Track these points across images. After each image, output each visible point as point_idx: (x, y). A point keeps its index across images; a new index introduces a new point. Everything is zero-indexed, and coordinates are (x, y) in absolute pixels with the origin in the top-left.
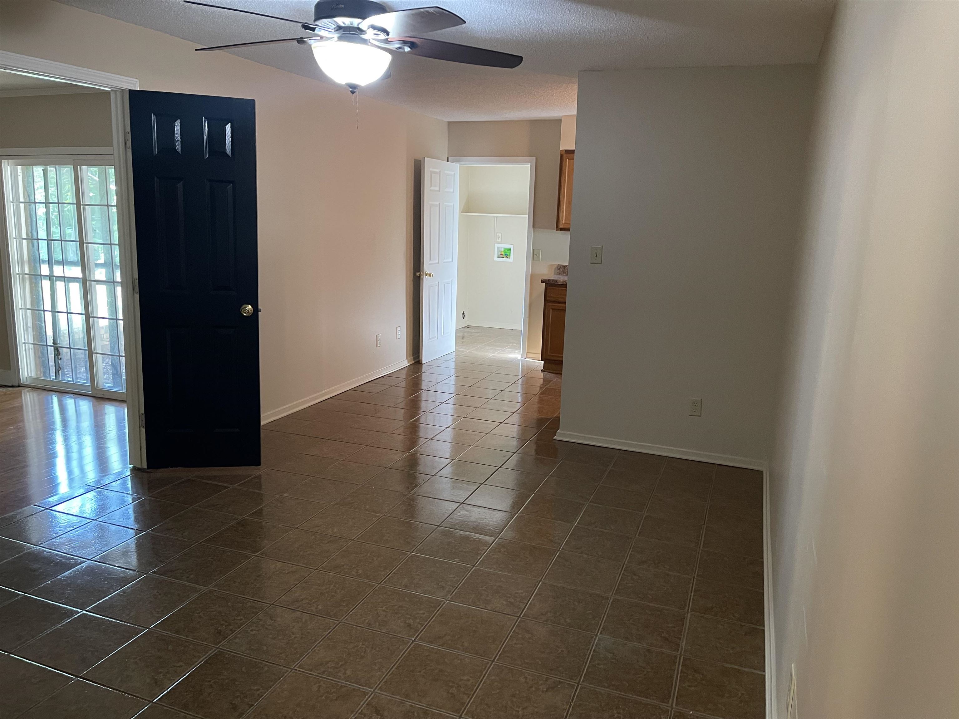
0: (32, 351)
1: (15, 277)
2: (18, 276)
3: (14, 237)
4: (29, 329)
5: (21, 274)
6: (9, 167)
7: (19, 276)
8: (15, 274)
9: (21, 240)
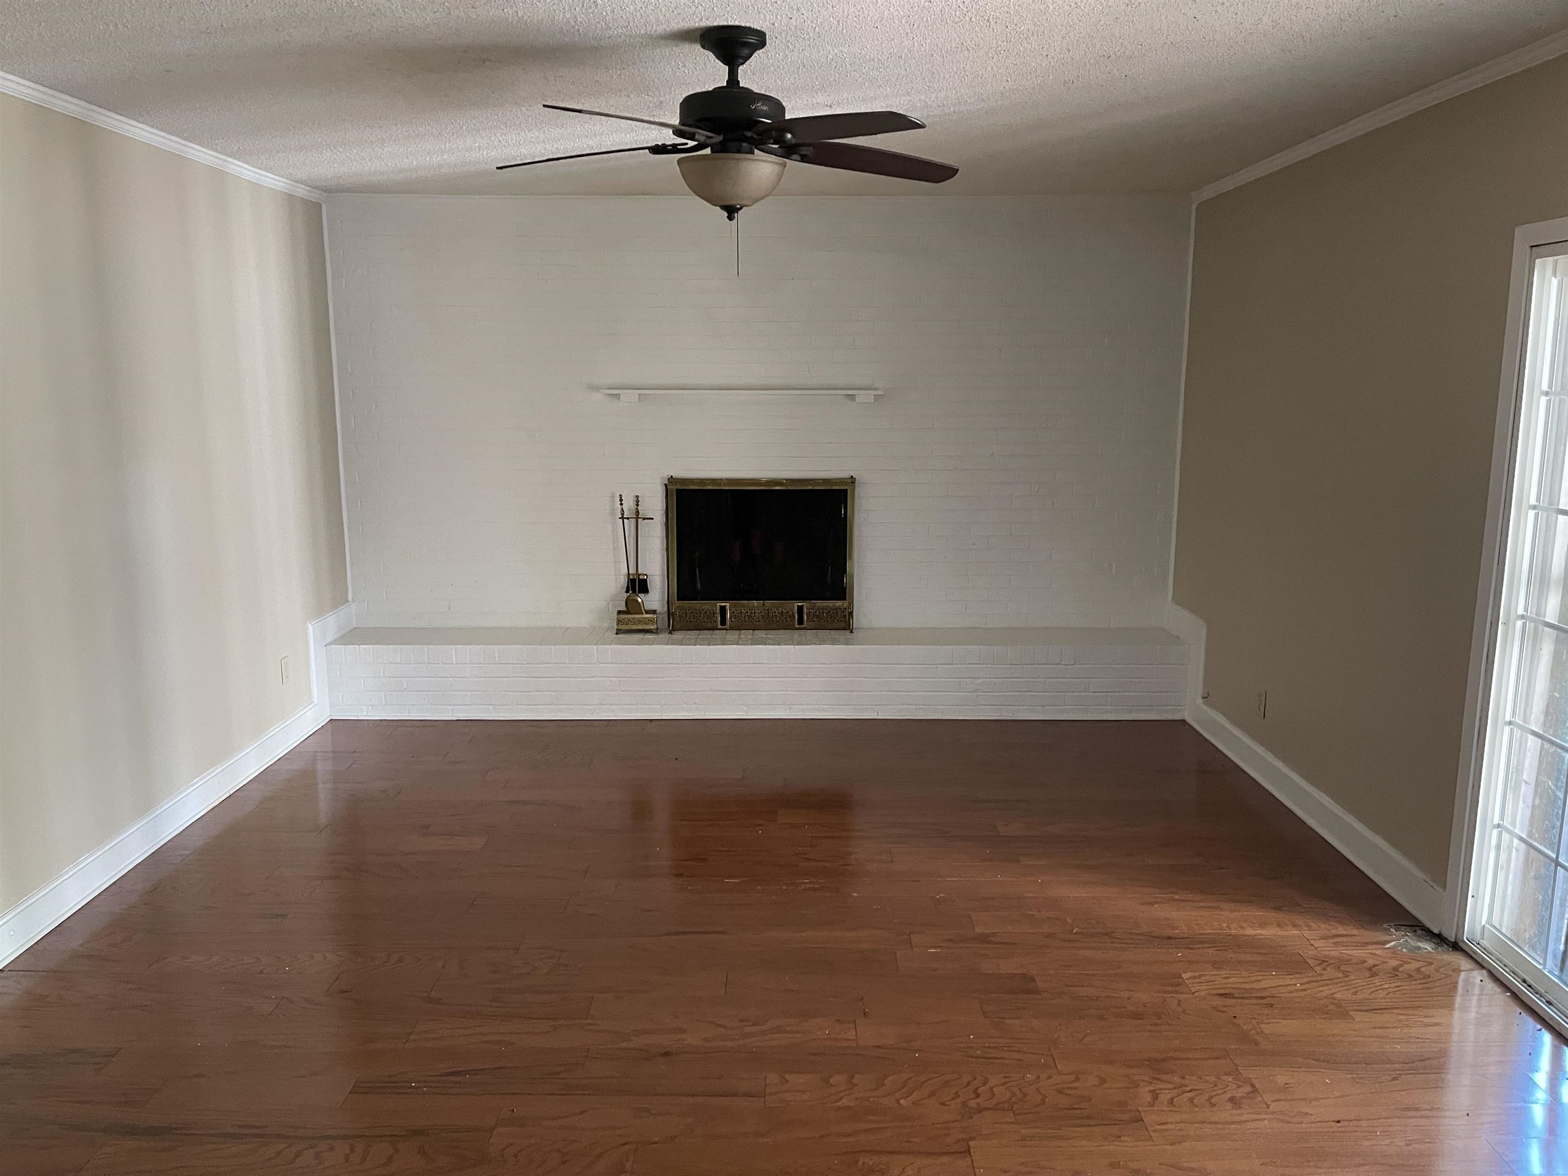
0: (1517, 857)
1: (1511, 624)
2: (1519, 623)
3: (1533, 501)
4: (1524, 788)
5: (1532, 620)
6: (1555, 282)
7: (1524, 625)
8: (1513, 616)
9: (1554, 515)
